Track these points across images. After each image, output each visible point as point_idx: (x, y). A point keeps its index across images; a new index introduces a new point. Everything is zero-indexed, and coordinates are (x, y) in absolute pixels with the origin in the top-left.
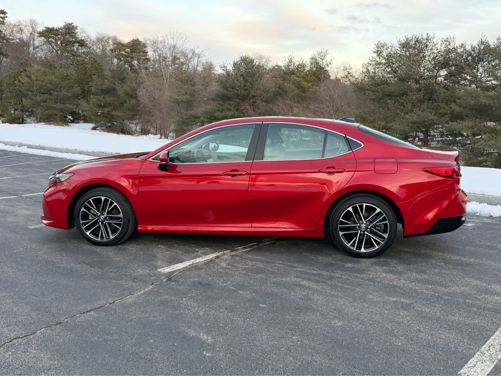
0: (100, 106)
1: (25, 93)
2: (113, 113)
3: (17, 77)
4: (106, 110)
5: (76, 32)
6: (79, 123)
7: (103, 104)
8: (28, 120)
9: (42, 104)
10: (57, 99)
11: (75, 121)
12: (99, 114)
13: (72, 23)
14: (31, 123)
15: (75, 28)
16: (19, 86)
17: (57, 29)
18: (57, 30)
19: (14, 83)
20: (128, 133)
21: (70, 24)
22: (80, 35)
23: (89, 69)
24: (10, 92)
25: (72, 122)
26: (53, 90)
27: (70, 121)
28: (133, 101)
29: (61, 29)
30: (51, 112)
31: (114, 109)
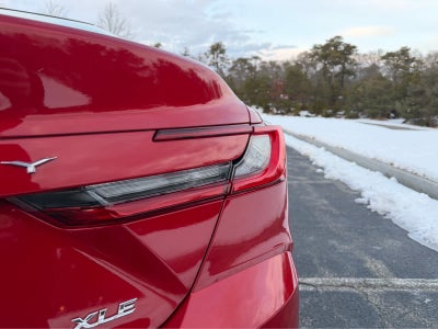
0: (411, 105)
1: (360, 98)
2: (420, 110)
3: (357, 88)
4: (414, 108)
5: (408, 53)
10: (380, 102)
14: (363, 119)
16: (357, 94)
17: (394, 53)
19: (354, 93)
21: (405, 48)
22: (412, 54)
25: (393, 118)
26: (378, 95)
30: (374, 111)
31: (422, 107)
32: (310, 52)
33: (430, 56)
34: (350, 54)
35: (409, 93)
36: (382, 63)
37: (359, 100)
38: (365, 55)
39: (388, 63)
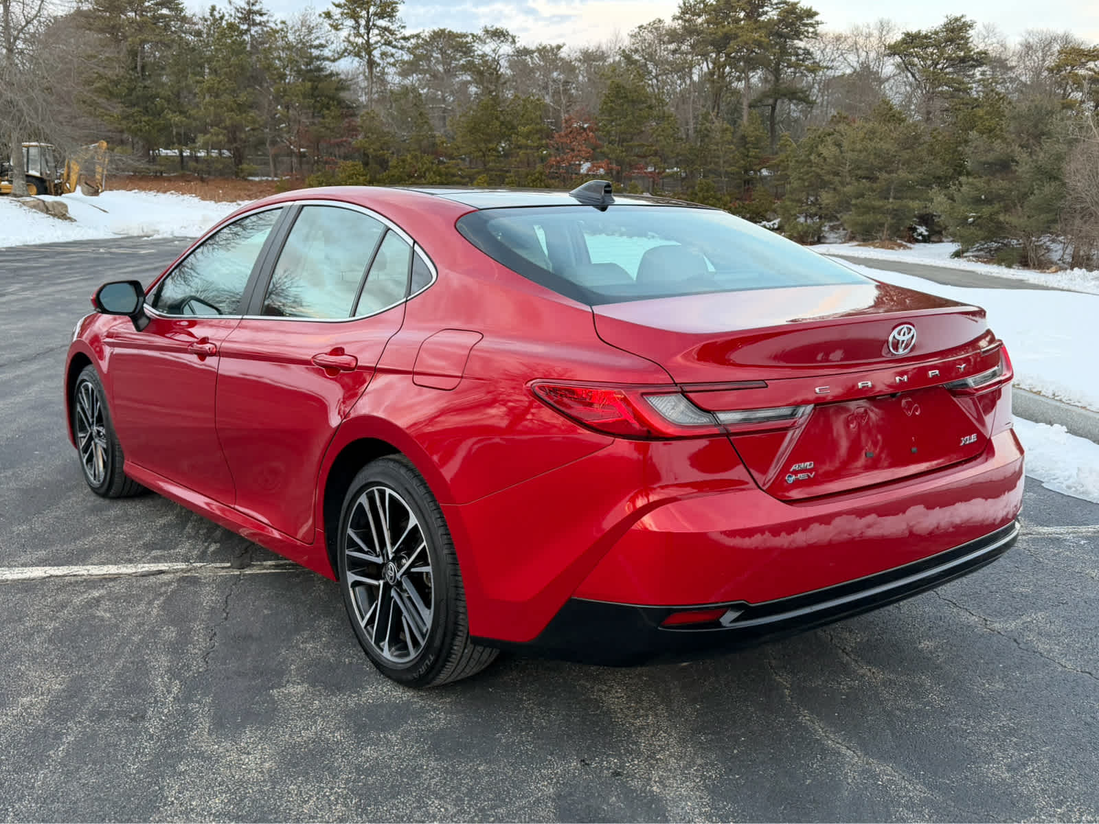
0: (977, 201)
1: (826, 178)
2: (1001, 218)
3: (817, 147)
4: (986, 210)
5: (968, 36)
6: (941, 241)
7: (983, 197)
8: (831, 236)
9: (853, 202)
10: (888, 190)
11: (933, 239)
12: (971, 220)
13: (962, 16)
14: (835, 243)
15: (966, 26)
16: (817, 165)
17: (926, 34)
18: (926, 37)
19: (810, 161)
20: (1034, 265)
21: (957, 20)
22: (978, 41)
23: (981, 118)
24: (799, 179)
25: (926, 240)
26: (880, 169)
27: (920, 238)
28: (1049, 188)
29: (936, 33)
30: (869, 218)
31: (1006, 210)
32: (669, 23)
33: (1028, 47)
34: (797, 35)
35: (969, 164)
36: (889, 67)
37: (824, 184)
38: (838, 39)
39: (906, 67)
